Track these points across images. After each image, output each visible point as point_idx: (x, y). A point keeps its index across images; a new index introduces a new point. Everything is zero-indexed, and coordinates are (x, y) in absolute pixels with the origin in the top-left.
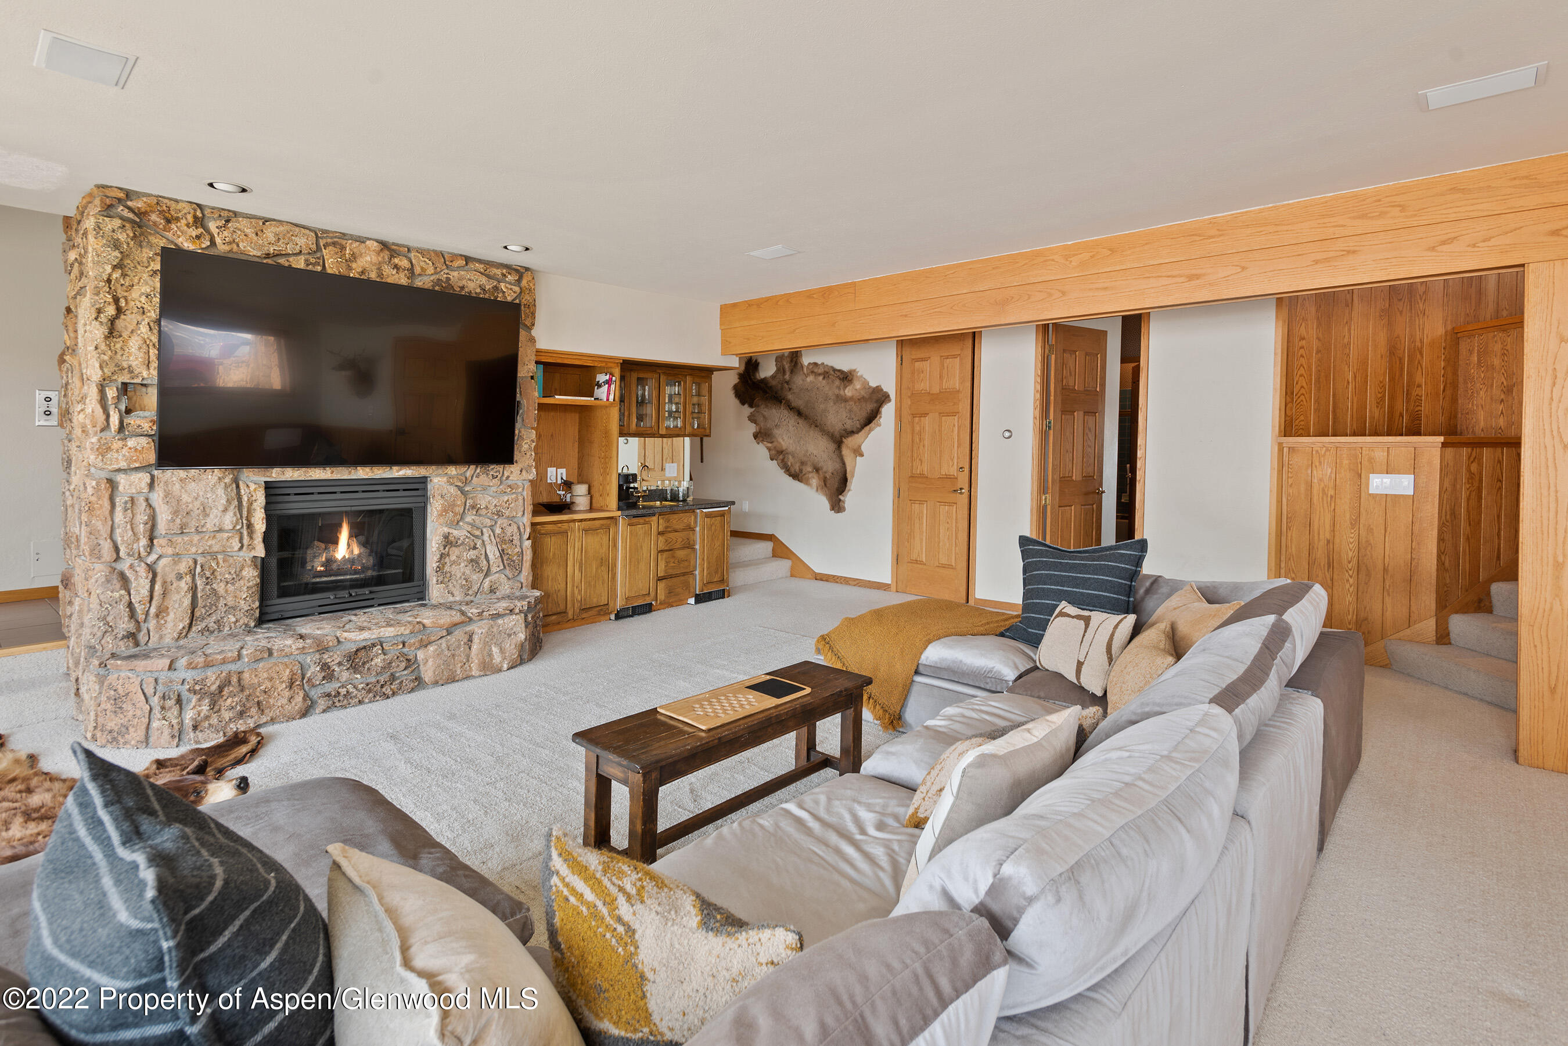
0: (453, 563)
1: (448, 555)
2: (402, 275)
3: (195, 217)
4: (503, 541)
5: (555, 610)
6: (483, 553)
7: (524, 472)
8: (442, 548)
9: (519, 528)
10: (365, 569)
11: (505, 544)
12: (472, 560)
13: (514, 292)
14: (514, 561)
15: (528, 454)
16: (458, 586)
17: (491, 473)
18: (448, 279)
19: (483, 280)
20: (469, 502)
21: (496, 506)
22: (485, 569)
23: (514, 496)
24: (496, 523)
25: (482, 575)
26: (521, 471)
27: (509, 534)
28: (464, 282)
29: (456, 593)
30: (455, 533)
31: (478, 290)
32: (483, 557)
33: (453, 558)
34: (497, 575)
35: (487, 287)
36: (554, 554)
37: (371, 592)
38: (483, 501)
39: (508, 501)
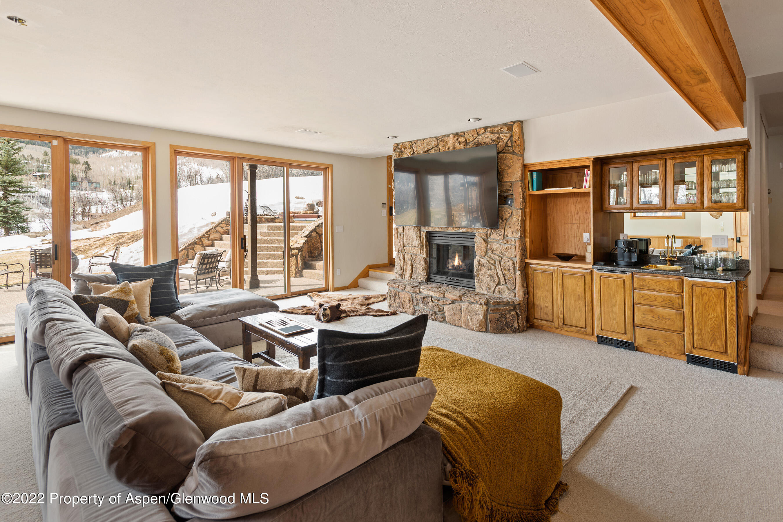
0: (483, 275)
1: (481, 270)
2: (462, 145)
3: (410, 145)
4: (505, 269)
5: (545, 318)
6: (495, 272)
7: (514, 233)
8: (477, 267)
9: (514, 263)
10: (463, 270)
11: (506, 271)
12: (490, 275)
13: (507, 137)
14: (511, 281)
15: (517, 223)
16: (484, 287)
17: (499, 233)
18: (478, 140)
19: (491, 136)
20: (489, 246)
21: (501, 250)
22: (497, 281)
23: (510, 246)
24: (502, 259)
25: (495, 284)
26: (513, 232)
27: (507, 266)
28: (484, 140)
29: (484, 289)
30: (482, 260)
31: (491, 142)
32: (495, 275)
33: (483, 272)
34: (503, 286)
35: (494, 139)
36: (544, 284)
37: (457, 279)
38: (495, 246)
39: (507, 248)
